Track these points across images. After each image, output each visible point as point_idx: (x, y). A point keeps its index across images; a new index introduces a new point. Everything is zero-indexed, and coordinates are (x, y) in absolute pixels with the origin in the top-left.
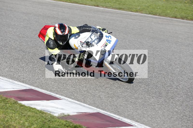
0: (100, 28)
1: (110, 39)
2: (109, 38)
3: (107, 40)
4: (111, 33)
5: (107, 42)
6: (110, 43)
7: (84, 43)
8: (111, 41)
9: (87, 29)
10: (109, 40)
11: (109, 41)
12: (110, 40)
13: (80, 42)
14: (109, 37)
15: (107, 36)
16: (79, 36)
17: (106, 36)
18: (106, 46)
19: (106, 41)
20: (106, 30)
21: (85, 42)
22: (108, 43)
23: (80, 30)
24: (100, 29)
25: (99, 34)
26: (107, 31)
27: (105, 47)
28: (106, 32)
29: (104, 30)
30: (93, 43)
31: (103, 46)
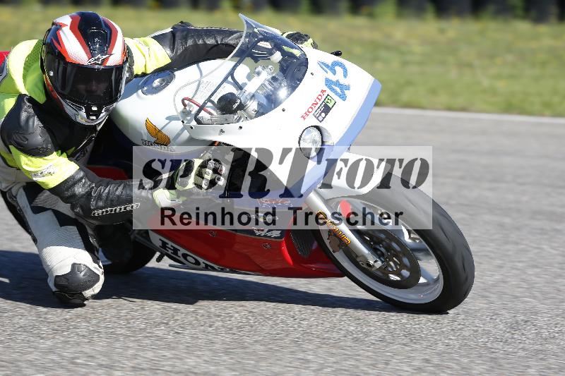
2: (334, 73)
3: (328, 82)
5: (329, 92)
6: (343, 97)
7: (202, 107)
8: (348, 88)
10: (337, 83)
11: (338, 90)
12: (343, 81)
13: (184, 104)
14: (338, 69)
15: (327, 66)
17: (324, 65)
18: (327, 109)
19: (325, 88)
20: (310, 41)
21: (209, 100)
22: (332, 94)
23: (172, 50)
27: (323, 115)
29: (296, 38)
31: (310, 110)
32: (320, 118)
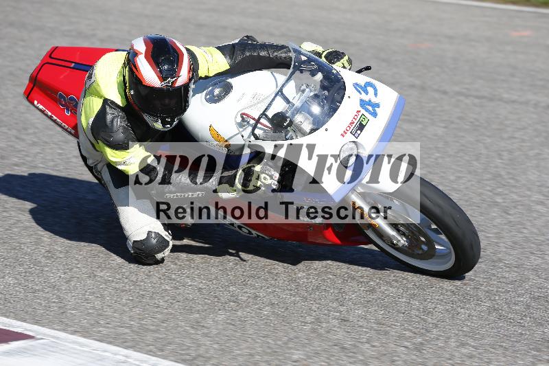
0: (320, 49)
1: (370, 96)
2: (367, 93)
3: (363, 103)
4: (368, 68)
5: (363, 111)
6: (375, 114)
7: (258, 121)
8: (378, 105)
9: (263, 54)
10: (369, 103)
11: (370, 108)
12: (374, 100)
13: (242, 117)
15: (361, 87)
16: (228, 89)
17: (356, 85)
18: (361, 127)
19: (360, 109)
20: (346, 58)
21: (264, 114)
22: (367, 114)
24: (319, 55)
25: (319, 76)
26: (350, 61)
27: (359, 132)
28: (346, 65)
29: (334, 56)
30: (298, 119)
31: (348, 129)
32: (356, 135)
